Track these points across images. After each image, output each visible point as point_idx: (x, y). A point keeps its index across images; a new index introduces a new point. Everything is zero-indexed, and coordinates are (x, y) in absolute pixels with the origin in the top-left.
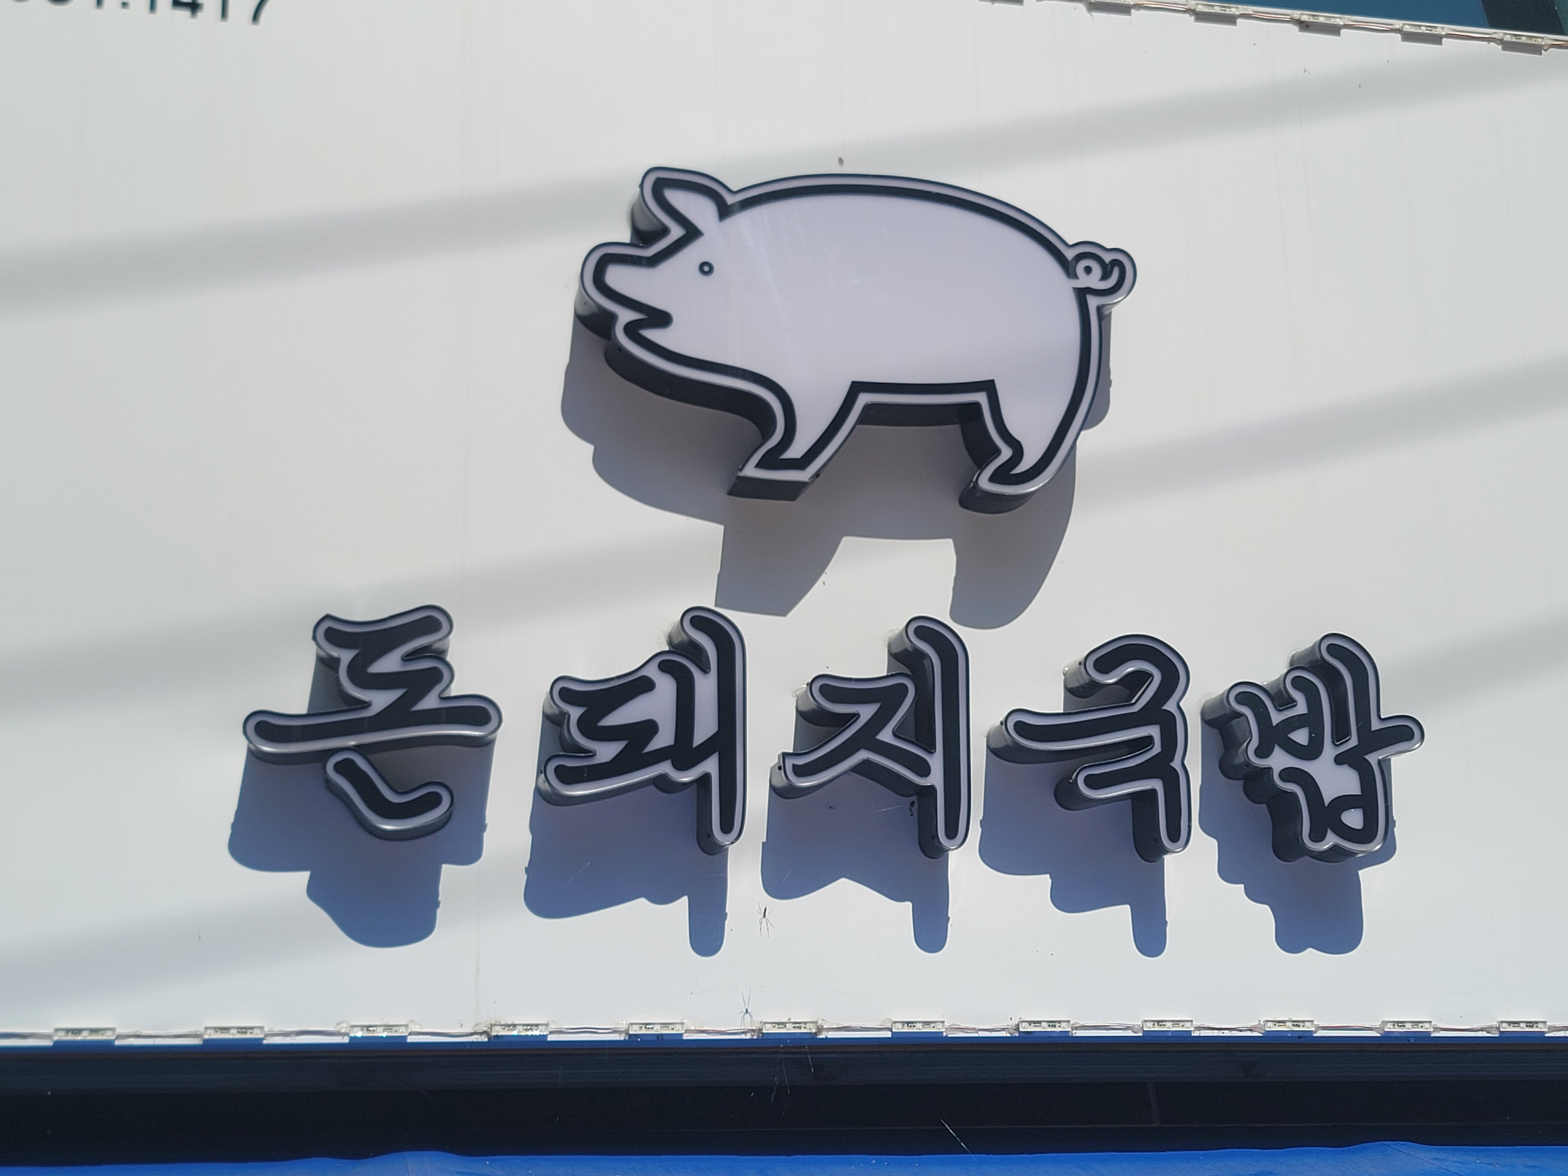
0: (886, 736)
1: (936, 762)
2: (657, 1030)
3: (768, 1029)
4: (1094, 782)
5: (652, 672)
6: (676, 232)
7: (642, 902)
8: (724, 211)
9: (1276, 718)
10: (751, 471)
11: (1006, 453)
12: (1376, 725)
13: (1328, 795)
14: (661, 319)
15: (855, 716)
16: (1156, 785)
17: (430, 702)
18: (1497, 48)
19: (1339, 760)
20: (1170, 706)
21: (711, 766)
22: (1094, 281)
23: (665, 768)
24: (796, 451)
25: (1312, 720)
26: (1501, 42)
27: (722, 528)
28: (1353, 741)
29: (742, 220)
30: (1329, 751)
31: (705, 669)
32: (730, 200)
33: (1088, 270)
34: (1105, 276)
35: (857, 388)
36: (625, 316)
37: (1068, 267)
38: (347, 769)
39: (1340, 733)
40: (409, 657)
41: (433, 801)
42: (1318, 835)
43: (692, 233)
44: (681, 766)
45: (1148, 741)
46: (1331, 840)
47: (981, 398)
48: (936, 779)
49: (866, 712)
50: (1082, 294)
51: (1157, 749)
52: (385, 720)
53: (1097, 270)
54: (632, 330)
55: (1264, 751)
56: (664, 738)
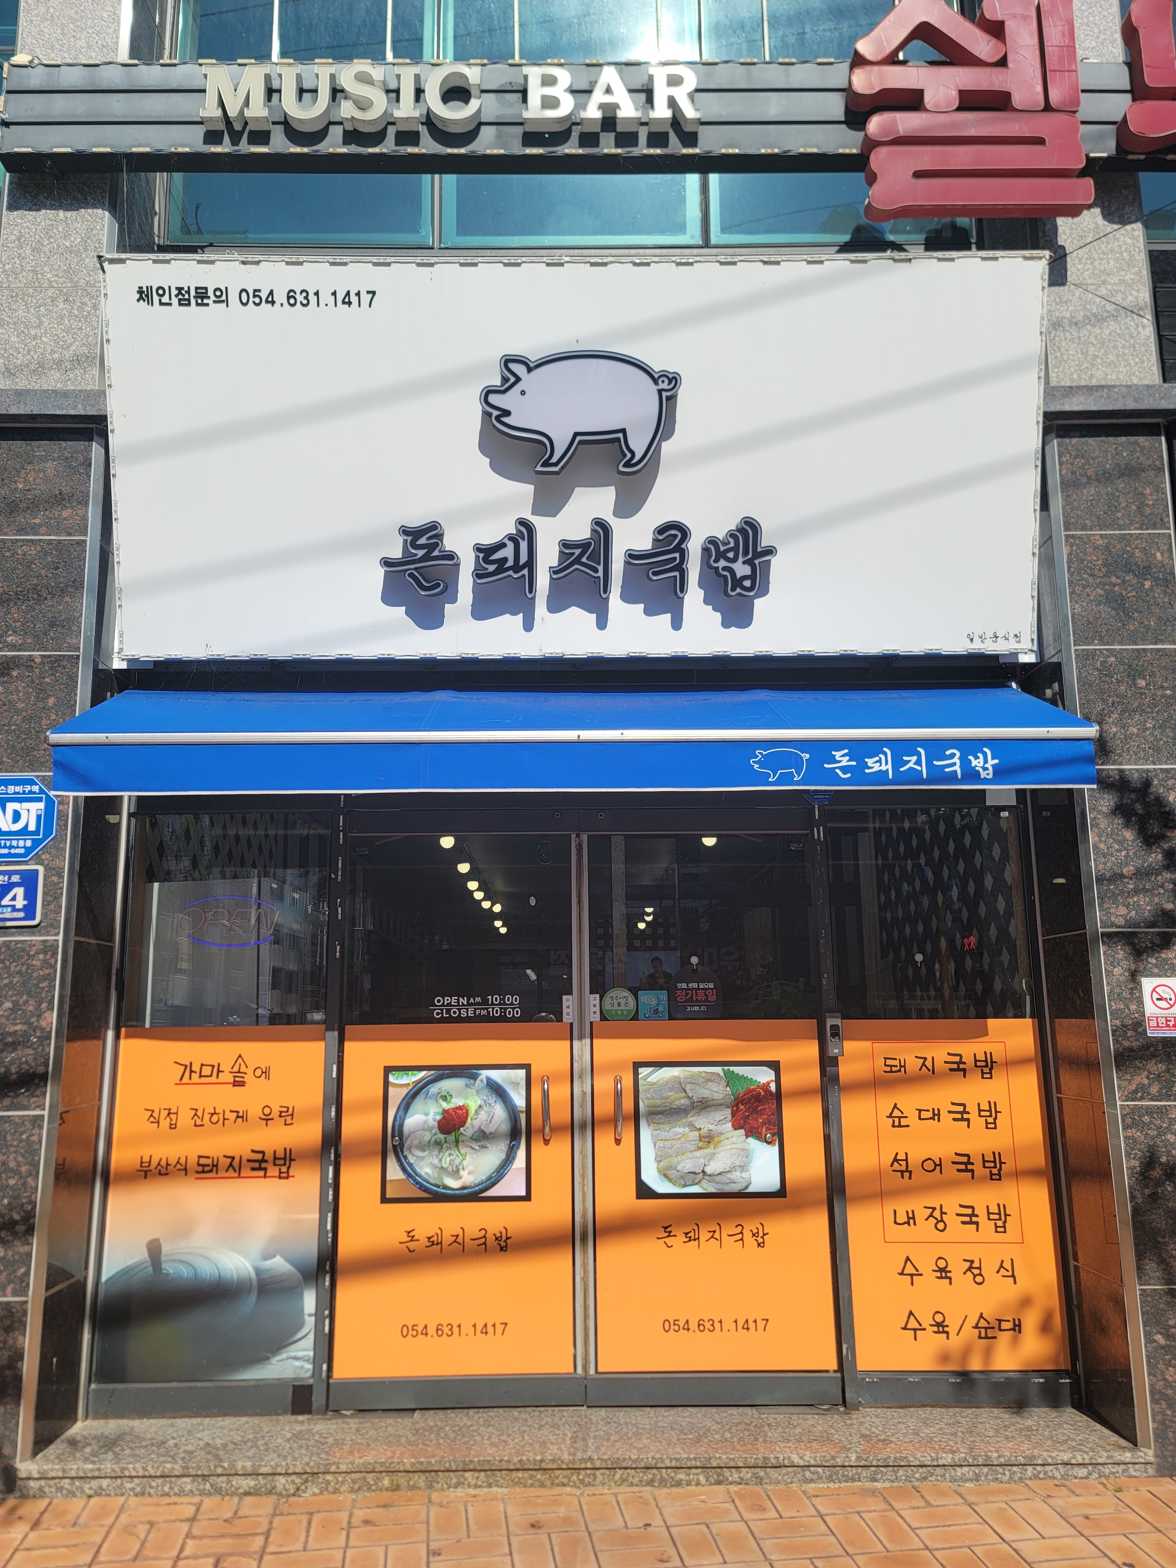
0: (584, 560)
1: (601, 568)
2: (512, 655)
3: (547, 655)
4: (654, 574)
5: (506, 541)
6: (513, 379)
7: (508, 615)
8: (530, 370)
9: (722, 548)
10: (539, 468)
11: (629, 455)
12: (759, 549)
13: (739, 575)
14: (507, 413)
15: (574, 554)
16: (677, 574)
17: (436, 553)
18: (848, 263)
19: (744, 563)
20: (683, 546)
21: (525, 572)
22: (665, 386)
23: (511, 573)
24: (554, 460)
25: (736, 549)
26: (849, 260)
27: (533, 487)
28: (750, 556)
29: (535, 373)
30: (741, 559)
31: (523, 539)
32: (532, 365)
33: (663, 382)
34: (670, 383)
35: (576, 434)
36: (495, 413)
37: (655, 381)
38: (411, 575)
39: (746, 553)
40: (429, 538)
41: (438, 585)
42: (733, 590)
43: (518, 379)
44: (515, 572)
45: (675, 558)
46: (738, 590)
47: (621, 435)
48: (601, 574)
49: (577, 552)
50: (660, 392)
51: (678, 561)
52: (423, 559)
53: (666, 381)
54: (498, 418)
55: (716, 561)
56: (510, 563)
